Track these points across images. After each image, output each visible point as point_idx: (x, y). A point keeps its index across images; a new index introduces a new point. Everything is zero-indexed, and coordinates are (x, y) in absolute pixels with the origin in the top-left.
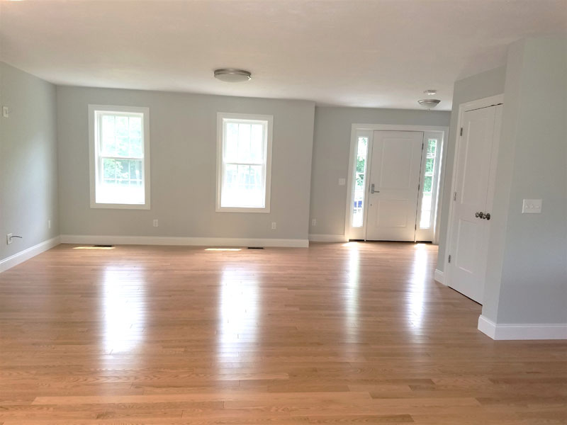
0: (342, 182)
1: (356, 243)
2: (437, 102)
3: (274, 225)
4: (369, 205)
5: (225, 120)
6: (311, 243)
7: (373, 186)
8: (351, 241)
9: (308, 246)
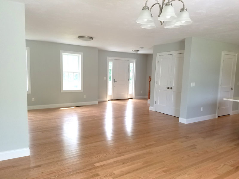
0: (105, 78)
1: (110, 101)
2: (138, 51)
3: (85, 97)
4: (114, 87)
5: (63, 53)
6: (99, 102)
7: (115, 79)
8: (109, 100)
9: (98, 104)
